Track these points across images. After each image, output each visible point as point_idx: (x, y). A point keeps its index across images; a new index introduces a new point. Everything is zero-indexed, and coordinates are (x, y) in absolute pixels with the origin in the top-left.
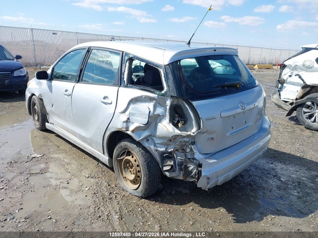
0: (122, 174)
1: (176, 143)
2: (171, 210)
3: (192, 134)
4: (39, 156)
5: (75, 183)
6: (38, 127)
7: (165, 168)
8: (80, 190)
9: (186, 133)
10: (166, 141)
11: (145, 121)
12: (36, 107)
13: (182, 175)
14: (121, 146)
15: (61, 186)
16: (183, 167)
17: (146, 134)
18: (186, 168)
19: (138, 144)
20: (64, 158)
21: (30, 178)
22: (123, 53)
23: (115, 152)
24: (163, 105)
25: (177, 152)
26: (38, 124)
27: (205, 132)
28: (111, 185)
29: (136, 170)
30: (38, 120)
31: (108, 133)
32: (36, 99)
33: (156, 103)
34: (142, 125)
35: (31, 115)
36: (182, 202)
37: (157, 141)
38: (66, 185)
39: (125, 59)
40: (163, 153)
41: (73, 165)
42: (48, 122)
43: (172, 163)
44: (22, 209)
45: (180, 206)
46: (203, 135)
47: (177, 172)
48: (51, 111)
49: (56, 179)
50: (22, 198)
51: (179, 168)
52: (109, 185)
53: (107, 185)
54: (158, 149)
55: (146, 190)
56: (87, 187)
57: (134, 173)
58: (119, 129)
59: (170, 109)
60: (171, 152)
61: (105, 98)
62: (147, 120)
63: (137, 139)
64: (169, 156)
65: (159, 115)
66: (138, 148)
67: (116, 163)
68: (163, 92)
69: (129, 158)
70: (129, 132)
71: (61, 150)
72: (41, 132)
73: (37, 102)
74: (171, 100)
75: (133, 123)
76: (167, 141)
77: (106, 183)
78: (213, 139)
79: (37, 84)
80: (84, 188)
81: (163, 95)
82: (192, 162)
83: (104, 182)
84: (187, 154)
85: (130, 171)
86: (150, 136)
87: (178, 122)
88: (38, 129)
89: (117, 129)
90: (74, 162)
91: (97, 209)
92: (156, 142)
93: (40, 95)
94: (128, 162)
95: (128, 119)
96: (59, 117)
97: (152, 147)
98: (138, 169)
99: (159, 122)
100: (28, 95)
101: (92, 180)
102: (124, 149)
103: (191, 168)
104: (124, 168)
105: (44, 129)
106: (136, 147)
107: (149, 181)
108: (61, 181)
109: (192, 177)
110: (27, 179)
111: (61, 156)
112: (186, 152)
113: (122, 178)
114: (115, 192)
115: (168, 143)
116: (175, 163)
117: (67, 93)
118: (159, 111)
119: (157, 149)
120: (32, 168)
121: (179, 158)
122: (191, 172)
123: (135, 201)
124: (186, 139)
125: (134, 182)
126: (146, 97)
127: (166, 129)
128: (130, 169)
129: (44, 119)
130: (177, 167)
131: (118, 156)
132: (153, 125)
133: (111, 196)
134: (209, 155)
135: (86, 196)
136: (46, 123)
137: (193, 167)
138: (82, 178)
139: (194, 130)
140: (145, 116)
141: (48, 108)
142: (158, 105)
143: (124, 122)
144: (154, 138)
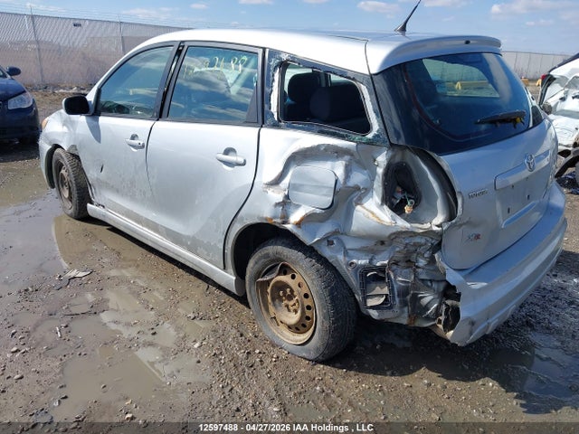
0: (267, 310)
1: (394, 248)
2: (385, 388)
3: (435, 228)
4: (81, 274)
5: (168, 333)
6: (70, 212)
7: (371, 302)
8: (181, 348)
9: (420, 226)
10: (371, 244)
11: (326, 200)
12: (63, 171)
13: (406, 315)
14: (268, 254)
15: (141, 340)
16: (408, 297)
17: (326, 229)
18: (416, 299)
19: (310, 251)
20: (136, 278)
21: (71, 325)
22: (264, 52)
23: (252, 267)
24: (369, 166)
25: (395, 267)
26: (70, 208)
27: (464, 224)
28: (245, 333)
29: (303, 305)
30: (70, 198)
31: (237, 228)
32: (63, 155)
33: (350, 160)
34: (318, 211)
35: (53, 187)
36: (403, 369)
37: (350, 244)
38: (150, 338)
39: (269, 66)
40: (366, 269)
41: (156, 294)
42: (92, 203)
43: (386, 290)
44: (66, 397)
45: (400, 378)
46: (461, 230)
47: (397, 309)
48: (98, 179)
49: (128, 325)
50: (62, 371)
51: (400, 301)
52: (242, 335)
53: (238, 335)
54: (354, 261)
55: (327, 346)
56: (195, 341)
57: (296, 311)
58: (266, 219)
59: (386, 174)
60: (384, 266)
61: (227, 152)
62: (330, 199)
63: (308, 241)
64: (380, 276)
65: (357, 188)
66: (308, 260)
67: (254, 288)
68: (370, 136)
69: (286, 278)
70: (289, 227)
71: (124, 259)
72: (77, 222)
73: (66, 161)
74: (390, 154)
75: (298, 206)
76: (373, 243)
77: (234, 331)
78: (478, 237)
79: (64, 125)
80: (189, 344)
81: (370, 143)
82: (430, 287)
83: (229, 328)
84: (419, 270)
85: (287, 306)
86: (336, 233)
87: (403, 202)
88: (71, 216)
89: (262, 218)
90: (158, 286)
91: (227, 390)
92: (348, 247)
93: (74, 146)
94: (282, 286)
95: (287, 197)
96: (118, 191)
97: (341, 257)
98: (307, 302)
99: (357, 204)
100: (45, 147)
101: (202, 324)
102: (272, 261)
103: (425, 301)
104: (273, 299)
105: (83, 217)
106: (303, 256)
107: (335, 329)
108: (139, 328)
109: (428, 318)
110: (66, 326)
111: (127, 273)
112: (418, 267)
113: (268, 321)
114: (257, 351)
115: (375, 249)
116: (391, 290)
117: (135, 142)
118: (358, 178)
119: (350, 261)
120: (73, 302)
121: (401, 279)
122: (426, 308)
123: (303, 370)
124: (417, 240)
125: (297, 329)
126: (328, 147)
127: (375, 219)
128: (286, 302)
129: (83, 195)
130: (397, 299)
131: (259, 274)
132: (341, 211)
133: (251, 360)
134: (467, 272)
135: (199, 362)
136: (89, 205)
137: (432, 297)
138: (182, 321)
139: (440, 218)
140: (325, 191)
141: (92, 174)
142: (354, 165)
143: (277, 204)
144: (344, 238)
